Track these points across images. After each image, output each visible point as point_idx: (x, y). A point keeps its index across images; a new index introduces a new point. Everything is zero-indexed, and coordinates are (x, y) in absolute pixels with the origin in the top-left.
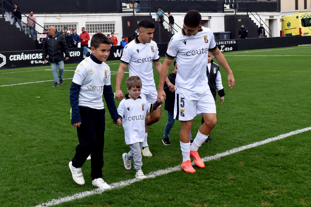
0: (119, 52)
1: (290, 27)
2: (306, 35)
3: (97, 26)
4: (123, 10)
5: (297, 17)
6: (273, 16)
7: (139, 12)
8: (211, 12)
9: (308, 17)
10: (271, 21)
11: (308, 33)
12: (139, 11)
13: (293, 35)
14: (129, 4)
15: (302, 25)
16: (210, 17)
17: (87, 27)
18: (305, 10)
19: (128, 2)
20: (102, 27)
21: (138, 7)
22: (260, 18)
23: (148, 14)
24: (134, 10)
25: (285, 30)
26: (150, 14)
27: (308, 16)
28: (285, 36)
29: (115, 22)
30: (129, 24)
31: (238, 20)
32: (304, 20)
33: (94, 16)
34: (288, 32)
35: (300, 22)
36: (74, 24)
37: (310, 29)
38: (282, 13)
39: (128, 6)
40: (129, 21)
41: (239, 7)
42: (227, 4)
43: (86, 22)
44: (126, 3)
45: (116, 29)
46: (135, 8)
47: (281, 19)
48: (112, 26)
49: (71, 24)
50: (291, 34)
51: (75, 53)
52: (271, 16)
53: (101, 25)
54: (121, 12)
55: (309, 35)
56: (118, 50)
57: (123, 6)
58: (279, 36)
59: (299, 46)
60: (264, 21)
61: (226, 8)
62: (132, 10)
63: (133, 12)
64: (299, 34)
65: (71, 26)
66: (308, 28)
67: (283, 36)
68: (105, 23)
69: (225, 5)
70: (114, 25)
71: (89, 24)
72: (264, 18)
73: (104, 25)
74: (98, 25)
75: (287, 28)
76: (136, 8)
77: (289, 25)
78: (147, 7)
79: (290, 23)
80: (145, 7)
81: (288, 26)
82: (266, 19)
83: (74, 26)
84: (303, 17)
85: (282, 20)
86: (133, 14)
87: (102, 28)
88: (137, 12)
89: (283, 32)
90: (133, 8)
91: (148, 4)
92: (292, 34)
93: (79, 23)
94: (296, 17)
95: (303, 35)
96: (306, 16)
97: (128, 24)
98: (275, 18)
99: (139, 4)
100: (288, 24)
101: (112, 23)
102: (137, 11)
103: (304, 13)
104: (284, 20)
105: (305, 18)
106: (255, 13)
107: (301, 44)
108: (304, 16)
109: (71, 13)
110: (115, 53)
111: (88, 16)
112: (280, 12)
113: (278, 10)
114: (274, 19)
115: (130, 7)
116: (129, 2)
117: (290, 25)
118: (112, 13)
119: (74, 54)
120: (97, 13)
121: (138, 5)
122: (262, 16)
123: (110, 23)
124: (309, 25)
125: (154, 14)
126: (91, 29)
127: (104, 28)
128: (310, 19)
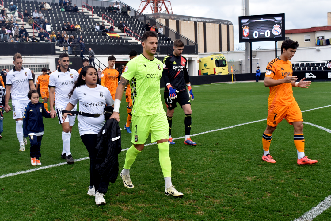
1: (206, 67)
2: (220, 74)
3: (33, 66)
4: (56, 53)
5: (212, 59)
6: (191, 58)
7: (71, 55)
9: (221, 59)
10: (190, 62)
11: (221, 73)
12: (71, 53)
13: (209, 74)
14: (62, 47)
15: (216, 66)
18: (220, 53)
20: (38, 67)
21: (70, 50)
25: (202, 70)
27: (221, 58)
28: (202, 75)
29: (49, 63)
32: (219, 61)
33: (30, 58)
34: (205, 72)
35: (215, 63)
37: (223, 69)
38: (199, 55)
39: (62, 49)
41: (161, 50)
44: (60, 47)
46: (67, 51)
47: (198, 60)
49: (9, 65)
50: (207, 74)
52: (189, 58)
53: (36, 66)
55: (222, 74)
57: (56, 49)
58: (197, 74)
59: (211, 83)
64: (213, 73)
65: (9, 67)
66: (221, 68)
67: (200, 75)
68: (40, 64)
71: (26, 65)
75: (204, 68)
77: (205, 65)
79: (206, 64)
81: (204, 66)
84: (217, 58)
85: (200, 61)
87: (38, 69)
88: (69, 55)
89: (200, 71)
92: (207, 73)
95: (217, 74)
96: (220, 58)
98: (193, 59)
100: (204, 65)
101: (47, 64)
102: (69, 53)
103: (217, 55)
104: (201, 61)
105: (218, 59)
107: (214, 82)
108: (218, 58)
109: (9, 55)
111: (24, 58)
113: (195, 53)
114: (192, 61)
115: (63, 50)
117: (206, 66)
118: (47, 55)
120: (33, 55)
121: (70, 48)
123: (45, 64)
127: (37, 69)
128: (223, 60)
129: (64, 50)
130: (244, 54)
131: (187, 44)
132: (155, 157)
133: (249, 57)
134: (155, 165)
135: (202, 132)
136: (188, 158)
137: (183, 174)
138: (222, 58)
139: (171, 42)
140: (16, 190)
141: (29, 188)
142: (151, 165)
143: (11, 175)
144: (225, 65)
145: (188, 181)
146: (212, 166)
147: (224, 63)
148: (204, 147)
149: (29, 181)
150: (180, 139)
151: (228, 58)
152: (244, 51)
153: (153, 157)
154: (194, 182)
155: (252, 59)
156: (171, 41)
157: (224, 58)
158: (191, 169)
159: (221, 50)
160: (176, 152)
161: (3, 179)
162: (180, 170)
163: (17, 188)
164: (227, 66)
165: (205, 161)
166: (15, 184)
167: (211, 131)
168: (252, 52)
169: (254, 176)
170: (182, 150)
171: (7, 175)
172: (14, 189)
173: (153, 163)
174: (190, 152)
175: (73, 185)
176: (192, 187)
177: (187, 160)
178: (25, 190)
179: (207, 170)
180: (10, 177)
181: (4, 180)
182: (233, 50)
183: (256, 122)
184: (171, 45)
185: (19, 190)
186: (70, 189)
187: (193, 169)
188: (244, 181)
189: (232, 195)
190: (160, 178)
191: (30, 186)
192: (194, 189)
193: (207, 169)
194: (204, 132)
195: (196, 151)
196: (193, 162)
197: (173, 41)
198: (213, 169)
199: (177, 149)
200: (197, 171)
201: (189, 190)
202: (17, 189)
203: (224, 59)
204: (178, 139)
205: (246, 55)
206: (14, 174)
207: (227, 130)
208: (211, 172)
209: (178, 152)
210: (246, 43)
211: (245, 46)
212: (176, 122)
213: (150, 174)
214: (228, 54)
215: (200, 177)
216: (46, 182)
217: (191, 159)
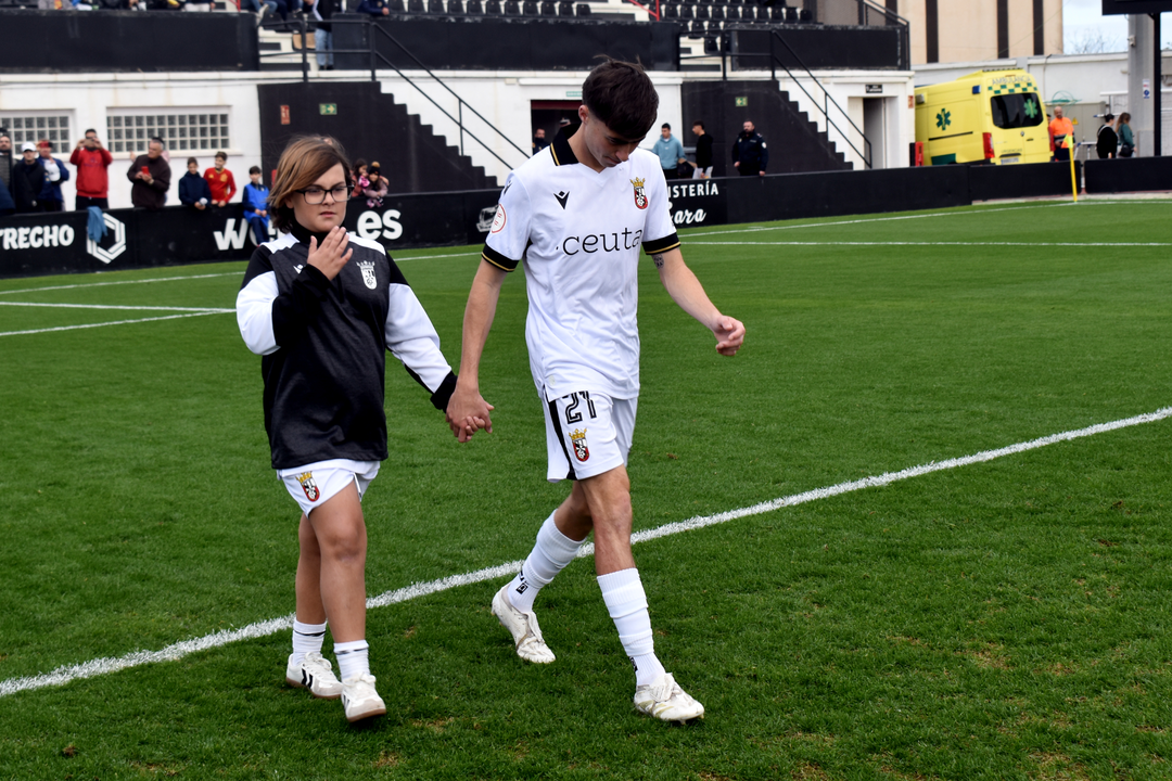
0: (237, 228)
1: (949, 130)
2: (1012, 162)
3: (156, 121)
4: (263, 60)
5: (976, 90)
6: (880, 86)
7: (330, 68)
9: (1018, 91)
10: (872, 106)
11: (1018, 154)
12: (331, 63)
13: (960, 159)
14: (289, 35)
15: (996, 123)
17: (113, 128)
18: (1003, 62)
19: (286, 25)
20: (177, 126)
21: (327, 47)
22: (826, 94)
23: (362, 75)
24: (304, 58)
25: (931, 139)
26: (373, 77)
27: (1017, 85)
28: (928, 163)
29: (229, 107)
30: (285, 114)
31: (734, 102)
32: (1006, 101)
33: (140, 85)
34: (941, 149)
35: (987, 108)
36: (58, 115)
37: (1027, 136)
38: (917, 71)
39: (286, 41)
40: (284, 103)
41: (741, 48)
42: (694, 36)
43: (109, 108)
44: (278, 31)
45: (233, 135)
46: (312, 51)
47: (911, 97)
48: (219, 125)
49: (45, 115)
50: (951, 158)
51: (51, 232)
52: (870, 86)
53: (171, 119)
54: (255, 65)
55: (1021, 161)
56: (231, 223)
57: (261, 40)
58: (904, 163)
59: (976, 203)
60: (844, 105)
61: (688, 50)
62: (297, 59)
63: (304, 67)
64: (981, 156)
65: (47, 124)
66: (1017, 131)
67: (921, 163)
68: (187, 113)
69: (684, 42)
70: (224, 118)
71: (123, 114)
72: (841, 95)
73: (182, 119)
74: (161, 119)
75: (938, 132)
76: (318, 50)
77: (943, 119)
78: (362, 47)
79: (948, 115)
80: (354, 47)
81: (939, 124)
82: (850, 98)
83: (58, 123)
84: (997, 88)
85: (918, 102)
86: (300, 74)
87: (177, 133)
88: (322, 68)
89: (921, 147)
90: (304, 51)
91: (367, 36)
92: (954, 155)
93: (79, 113)
94: (971, 91)
95: (996, 161)
96: (1010, 86)
97: (283, 115)
98: (886, 92)
99: (330, 35)
100: (939, 116)
101: (219, 112)
102: (323, 63)
103: (1001, 74)
104: (925, 99)
105: (1004, 92)
106: (805, 73)
107: (987, 198)
108: (1003, 87)
109: (47, 69)
110: (218, 235)
111: (115, 81)
112: (909, 69)
113: (899, 62)
114: (885, 98)
115: (294, 47)
116: (290, 27)
117: (948, 122)
118: (219, 70)
119: (47, 236)
120: (154, 70)
121: (327, 38)
122: (836, 84)
123: (208, 112)
124: (1022, 121)
125: (393, 78)
126: (129, 134)
127: (172, 132)
128: (1027, 96)
129: (299, 46)
130: (1125, 67)
131: (861, 22)
132: (825, 576)
133: (1148, 85)
134: (835, 619)
135: (1015, 442)
136: (996, 581)
137: (998, 672)
138: (1024, 85)
139: (787, 13)
140: (138, 757)
141: (208, 746)
142: (816, 616)
143: (101, 666)
144: (1037, 120)
145: (1041, 710)
146: (1133, 625)
147: (1030, 109)
148: (1056, 523)
149: (202, 703)
150: (923, 478)
151: (1048, 86)
152: (1126, 56)
153: (816, 574)
154: (1073, 721)
155: (1164, 89)
156: (784, 11)
157: (1029, 84)
158: (1029, 643)
159: (1003, 52)
160: (923, 548)
161: (64, 689)
162: (975, 648)
163: (142, 743)
164: (1044, 125)
165: (1090, 601)
166: (130, 723)
167: (1061, 436)
168: (1163, 60)
170: (950, 537)
171: (83, 671)
172: (125, 751)
173: (820, 605)
174: (995, 547)
175: (437, 730)
176: (1073, 746)
177: (998, 595)
178: (184, 758)
179: (1118, 649)
180: (96, 680)
181: (70, 695)
182: (1061, 48)
184: (787, 26)
185: (151, 755)
186: (424, 755)
187: (1040, 640)
190: (884, 692)
191: (209, 734)
192: (1089, 760)
193: (1113, 645)
194: (1027, 439)
195: (1022, 543)
196: (1031, 602)
197: (794, 9)
198: (1149, 644)
199: (924, 532)
200: (1068, 654)
201: (1059, 766)
202: (145, 751)
203: (1030, 90)
204: (910, 479)
205: (1135, 74)
206: (119, 664)
207: (1138, 434)
208: (1140, 660)
209: (932, 546)
210: (1134, 16)
211: (1131, 32)
212: (871, 388)
213: (827, 669)
214: (1049, 69)
215: (1098, 692)
216: (291, 712)
217: (1013, 584)
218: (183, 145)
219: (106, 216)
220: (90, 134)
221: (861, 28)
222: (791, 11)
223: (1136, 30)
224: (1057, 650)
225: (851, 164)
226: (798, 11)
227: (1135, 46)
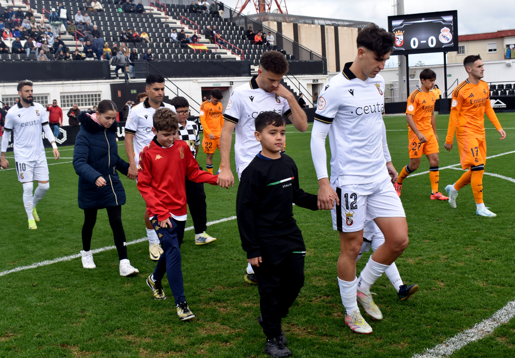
4: (112, 76)
6: (317, 80)
7: (134, 78)
8: (234, 76)
10: (315, 87)
12: (135, 76)
16: (232, 83)
17: (62, 99)
20: (84, 98)
21: (133, 71)
22: (299, 83)
29: (101, 91)
30: (119, 93)
33: (71, 85)
36: (44, 95)
38: (329, 75)
40: (119, 90)
42: (255, 65)
43: (61, 93)
48: (98, 98)
49: (40, 96)
52: (314, 80)
53: (82, 96)
54: (109, 78)
57: (111, 69)
60: (306, 87)
61: (254, 70)
65: (40, 98)
68: (87, 94)
69: (252, 67)
70: (99, 95)
71: (66, 95)
72: (304, 83)
73: (85, 96)
74: (78, 96)
76: (130, 72)
78: (145, 71)
80: (142, 71)
82: (307, 84)
83: (44, 98)
86: (124, 80)
87: (84, 100)
88: (131, 78)
91: (146, 67)
93: (51, 95)
98: (320, 82)
101: (98, 93)
102: (132, 76)
106: (292, 76)
111: (63, 84)
112: (327, 74)
113: (324, 72)
114: (319, 84)
118: (97, 79)
120: (76, 80)
121: (133, 68)
122: (303, 80)
123: (94, 93)
126: (68, 101)
130: (397, 72)
131: (311, 59)
133: (405, 78)
136: (317, 232)
137: (310, 256)
140: (55, 286)
141: (76, 282)
143: (46, 263)
145: (319, 266)
149: (75, 271)
152: (397, 69)
154: (327, 268)
155: (410, 79)
158: (322, 248)
161: (35, 269)
163: (57, 282)
166: (53, 277)
168: (409, 70)
169: (417, 256)
170: (307, 220)
171: (41, 264)
172: (51, 285)
174: (320, 222)
175: (143, 276)
176: (325, 275)
177: (316, 235)
178: (68, 286)
180: (45, 266)
181: (37, 270)
183: (419, 175)
185: (59, 285)
186: (138, 283)
187: (325, 247)
188: (404, 265)
189: (386, 287)
191: (76, 279)
192: (328, 278)
196: (325, 237)
199: (300, 218)
200: (332, 251)
201: (319, 280)
202: (57, 284)
205: (400, 75)
206: (52, 262)
209: (301, 223)
210: (400, 56)
211: (399, 61)
216: (101, 273)
217: (322, 232)
218: (86, 105)
219: (60, 128)
220: (55, 102)
221: (311, 61)
222: (288, 56)
223: (400, 60)
224: (329, 250)
225: (308, 106)
226: (290, 56)
227: (400, 66)
